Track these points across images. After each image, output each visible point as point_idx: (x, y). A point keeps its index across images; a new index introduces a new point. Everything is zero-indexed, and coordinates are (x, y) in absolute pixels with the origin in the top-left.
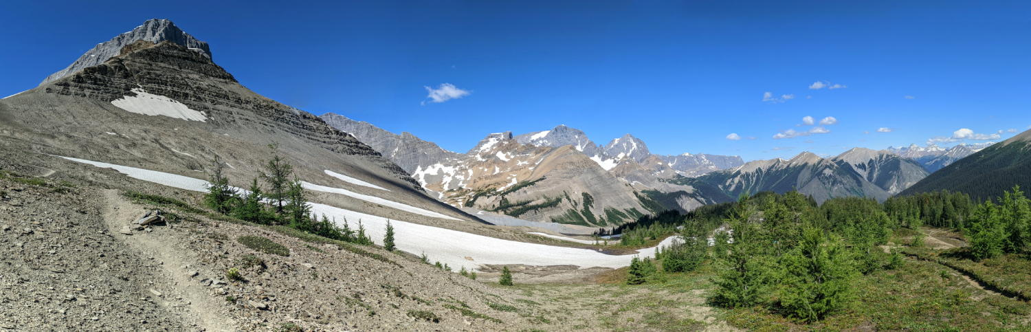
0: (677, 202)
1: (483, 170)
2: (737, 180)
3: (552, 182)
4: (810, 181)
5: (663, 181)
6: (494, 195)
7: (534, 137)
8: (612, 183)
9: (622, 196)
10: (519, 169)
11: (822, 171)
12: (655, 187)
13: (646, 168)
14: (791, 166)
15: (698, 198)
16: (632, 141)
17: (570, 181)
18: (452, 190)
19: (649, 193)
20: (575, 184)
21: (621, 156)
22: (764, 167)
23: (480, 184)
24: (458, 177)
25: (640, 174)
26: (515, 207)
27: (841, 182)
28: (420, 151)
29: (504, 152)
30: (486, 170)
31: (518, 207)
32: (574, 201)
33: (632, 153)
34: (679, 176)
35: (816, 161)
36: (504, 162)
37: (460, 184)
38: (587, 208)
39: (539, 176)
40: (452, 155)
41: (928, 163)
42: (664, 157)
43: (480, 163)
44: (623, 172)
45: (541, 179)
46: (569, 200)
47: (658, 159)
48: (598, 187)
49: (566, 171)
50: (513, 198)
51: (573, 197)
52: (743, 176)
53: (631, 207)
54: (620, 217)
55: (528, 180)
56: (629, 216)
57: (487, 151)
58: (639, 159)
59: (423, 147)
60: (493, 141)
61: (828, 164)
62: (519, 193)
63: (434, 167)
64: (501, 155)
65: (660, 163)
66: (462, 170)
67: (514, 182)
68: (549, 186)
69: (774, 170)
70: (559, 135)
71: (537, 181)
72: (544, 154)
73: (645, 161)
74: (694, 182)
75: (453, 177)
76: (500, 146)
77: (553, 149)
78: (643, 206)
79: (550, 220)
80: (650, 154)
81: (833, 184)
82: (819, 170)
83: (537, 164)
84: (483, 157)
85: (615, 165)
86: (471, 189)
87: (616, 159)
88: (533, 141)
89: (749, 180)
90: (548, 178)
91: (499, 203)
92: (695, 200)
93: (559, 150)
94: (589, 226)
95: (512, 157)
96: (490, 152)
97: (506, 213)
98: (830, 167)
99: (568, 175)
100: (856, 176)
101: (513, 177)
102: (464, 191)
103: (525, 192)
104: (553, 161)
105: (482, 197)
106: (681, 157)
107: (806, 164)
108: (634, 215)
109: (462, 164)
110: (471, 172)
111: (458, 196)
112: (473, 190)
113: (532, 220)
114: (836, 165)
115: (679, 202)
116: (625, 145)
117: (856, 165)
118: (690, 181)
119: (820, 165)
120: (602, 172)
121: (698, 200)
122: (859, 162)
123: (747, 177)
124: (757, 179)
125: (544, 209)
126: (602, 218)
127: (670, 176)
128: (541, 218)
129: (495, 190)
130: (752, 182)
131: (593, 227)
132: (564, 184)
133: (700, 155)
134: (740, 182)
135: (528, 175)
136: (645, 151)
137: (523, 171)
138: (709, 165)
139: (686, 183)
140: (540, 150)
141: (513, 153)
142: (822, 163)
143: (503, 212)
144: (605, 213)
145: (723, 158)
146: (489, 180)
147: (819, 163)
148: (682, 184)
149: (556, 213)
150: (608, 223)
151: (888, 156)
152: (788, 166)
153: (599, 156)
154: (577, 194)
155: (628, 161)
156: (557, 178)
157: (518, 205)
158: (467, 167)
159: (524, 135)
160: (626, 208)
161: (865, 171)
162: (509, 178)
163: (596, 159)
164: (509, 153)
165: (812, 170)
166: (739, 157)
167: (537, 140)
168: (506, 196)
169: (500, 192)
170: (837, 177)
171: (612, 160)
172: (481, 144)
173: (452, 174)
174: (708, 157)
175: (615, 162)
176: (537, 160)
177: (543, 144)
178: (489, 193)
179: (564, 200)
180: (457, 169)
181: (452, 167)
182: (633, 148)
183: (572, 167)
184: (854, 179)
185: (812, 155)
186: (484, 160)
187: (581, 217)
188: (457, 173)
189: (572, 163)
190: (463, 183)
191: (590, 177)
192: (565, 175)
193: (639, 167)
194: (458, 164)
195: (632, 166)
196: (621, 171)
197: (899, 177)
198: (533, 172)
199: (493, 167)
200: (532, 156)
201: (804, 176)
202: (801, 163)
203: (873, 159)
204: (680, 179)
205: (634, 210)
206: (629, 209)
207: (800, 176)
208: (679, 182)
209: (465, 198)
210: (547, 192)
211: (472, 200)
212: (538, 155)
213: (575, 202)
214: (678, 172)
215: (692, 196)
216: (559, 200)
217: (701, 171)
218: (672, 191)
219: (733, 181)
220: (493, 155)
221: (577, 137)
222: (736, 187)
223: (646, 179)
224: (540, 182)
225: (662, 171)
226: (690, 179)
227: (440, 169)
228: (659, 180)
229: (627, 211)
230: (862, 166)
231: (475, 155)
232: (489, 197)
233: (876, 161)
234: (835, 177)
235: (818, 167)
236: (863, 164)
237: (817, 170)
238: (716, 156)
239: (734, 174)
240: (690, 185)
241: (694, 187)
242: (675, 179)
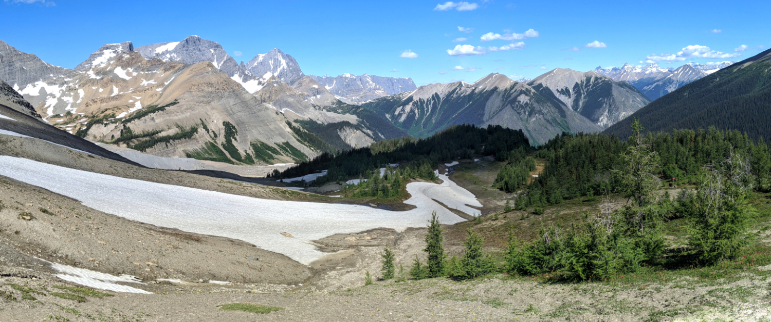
0: (339, 135)
1: (97, 90)
2: (408, 108)
3: (185, 107)
4: (500, 110)
5: (320, 108)
6: (112, 123)
7: (160, 50)
8: (260, 111)
9: (271, 127)
10: (143, 90)
11: (516, 98)
12: (309, 116)
13: (298, 92)
14: (476, 91)
15: (364, 130)
16: (280, 58)
17: (208, 107)
18: (58, 116)
19: (303, 123)
20: (214, 111)
21: (268, 76)
22: (442, 92)
23: (94, 108)
24: (65, 99)
25: (291, 100)
26: (141, 139)
27: (540, 112)
28: (18, 65)
29: (124, 67)
30: (101, 90)
31: (144, 139)
32: (213, 131)
33: (281, 73)
34: (339, 102)
35: (508, 85)
36: (124, 80)
37: (68, 108)
38: (229, 142)
39: (170, 99)
40: (58, 71)
41: (646, 88)
42: (320, 79)
43: (93, 82)
44: (269, 97)
45: (173, 104)
46: (207, 130)
47: (312, 81)
48: (242, 115)
49: (203, 94)
50: (137, 127)
51: (211, 127)
52: (415, 104)
53: (284, 141)
54: (270, 153)
55: (155, 104)
56: (281, 152)
57: (103, 66)
58: (289, 80)
59: (21, 60)
60: (108, 54)
61: (524, 89)
62: (146, 120)
63: (34, 86)
64: (120, 72)
65: (316, 86)
66: (70, 89)
67: (138, 106)
68: (182, 112)
69: (455, 96)
70: (191, 48)
71: (168, 105)
72: (176, 72)
73: (297, 83)
74: (358, 111)
75: (59, 99)
76: (120, 61)
77: (186, 66)
78: (298, 140)
79: (184, 154)
80: (303, 75)
82: (513, 96)
83: (166, 84)
84: (97, 74)
85: (260, 87)
86: (82, 114)
87: (261, 80)
88: (157, 55)
89: (423, 109)
90: (182, 102)
91: (119, 133)
92: (361, 133)
93: (193, 67)
94: (233, 163)
95: (135, 74)
96: (106, 67)
97: (129, 146)
98: (526, 92)
99: (205, 100)
100: (558, 104)
101: (136, 100)
102: (74, 116)
103: (153, 119)
104: (186, 81)
105: (97, 125)
106: (340, 78)
107: (496, 88)
108: (287, 151)
109: (70, 82)
110: (81, 92)
111: (66, 123)
112: (85, 116)
113: (162, 156)
114: (533, 90)
115: (342, 135)
116: (271, 62)
117: (557, 90)
118: (353, 109)
119: (513, 90)
120: (247, 96)
121: (365, 133)
122: (561, 86)
123: (420, 104)
124: (433, 108)
125: (176, 141)
126: (248, 154)
127: (328, 103)
128: (174, 153)
129: (113, 116)
130: (427, 112)
131: (237, 164)
132: (201, 111)
134: (412, 111)
135: (155, 98)
136: (297, 70)
137: (149, 93)
138: (375, 89)
139: (349, 112)
140: (170, 66)
141: (136, 70)
142: (516, 88)
143: (125, 145)
144: (251, 148)
145: (390, 80)
146: (105, 104)
147: (512, 87)
148: (344, 113)
149: (191, 146)
150: (256, 160)
151: (596, 79)
152: (473, 92)
153: (240, 76)
154: (217, 123)
155: (277, 82)
156: (192, 103)
157: (144, 136)
158: (77, 86)
159: (147, 46)
160: (278, 142)
161: (570, 97)
162: (131, 101)
163: (236, 78)
164: (130, 70)
165: (503, 96)
166: (410, 79)
167: (163, 54)
168: (128, 125)
169: (120, 119)
170: (535, 105)
171: (257, 82)
172: (94, 57)
173: (58, 95)
174: (374, 78)
175: (260, 83)
176: (166, 79)
177: (171, 59)
178: (107, 120)
179: (201, 130)
180: (64, 88)
181: (58, 86)
182: (282, 67)
183: (210, 89)
184: (556, 108)
185: (503, 78)
186: (98, 78)
187: (223, 152)
188: (63, 94)
189: (210, 84)
190: (72, 106)
191: (232, 102)
192: (202, 99)
193: (290, 90)
194: (66, 83)
195: (281, 89)
196: (268, 95)
197: (610, 106)
198: (161, 95)
199: (110, 87)
200: (159, 73)
201: (494, 103)
202: (489, 87)
203: (579, 82)
204: (340, 107)
205: (287, 144)
206: (281, 144)
207: (489, 104)
208: (340, 111)
209: (75, 126)
210: (179, 120)
211: (84, 128)
212: (168, 73)
213: (214, 133)
214: (338, 97)
215: (357, 127)
216: (194, 130)
217: (366, 97)
218: (330, 122)
219: (403, 110)
220: (110, 71)
221: (212, 51)
222: (408, 117)
223: (299, 105)
224: (171, 108)
225: (318, 96)
226: (353, 106)
227: (43, 89)
228: (315, 107)
229: (279, 145)
230: (566, 92)
231: (87, 71)
232: (106, 125)
233: (582, 86)
234: (532, 105)
235: (511, 92)
236: (566, 88)
237: (510, 96)
238: (383, 78)
239: (405, 101)
240: (353, 114)
241: (358, 117)
242: (334, 106)
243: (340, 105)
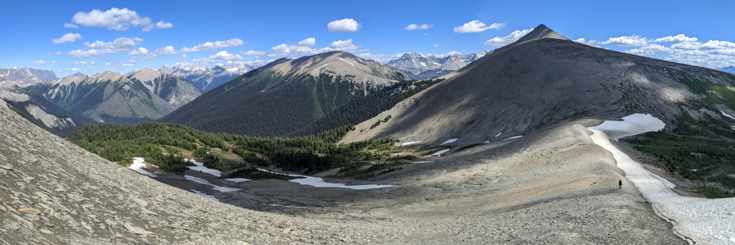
0: (26, 109)
2: (56, 90)
4: (113, 94)
5: (6, 90)
11: (122, 87)
12: (4, 96)
14: (98, 82)
22: (77, 80)
27: (136, 95)
34: (16, 86)
35: (117, 78)
41: (194, 80)
52: (61, 88)
61: (126, 82)
65: (1, 75)
69: (84, 84)
74: (28, 92)
81: (131, 97)
82: (120, 86)
89: (66, 91)
92: (40, 109)
98: (128, 84)
100: (146, 91)
106: (12, 70)
107: (109, 81)
114: (132, 82)
115: (28, 109)
117: (145, 82)
118: (25, 90)
119: (120, 82)
122: (147, 80)
123: (64, 88)
124: (71, 91)
127: (11, 86)
130: (68, 92)
133: (25, 69)
134: (59, 92)
138: (32, 77)
139: (23, 92)
142: (121, 80)
147: (119, 80)
148: (21, 93)
151: (167, 75)
152: (95, 82)
161: (152, 86)
165: (114, 85)
166: (52, 71)
170: (134, 91)
174: (30, 70)
184: (145, 93)
185: (113, 74)
197: (176, 92)
201: (109, 90)
202: (105, 80)
203: (157, 78)
207: (106, 89)
208: (17, 91)
214: (14, 82)
215: (36, 105)
217: (28, 82)
218: (15, 100)
219: (53, 91)
222: (56, 95)
225: (4, 82)
226: (24, 88)
230: (150, 83)
233: (159, 79)
234: (132, 91)
235: (119, 83)
236: (150, 81)
237: (118, 86)
238: (36, 70)
239: (54, 86)
240: (26, 93)
241: (29, 96)
242: (13, 88)
243: (17, 88)
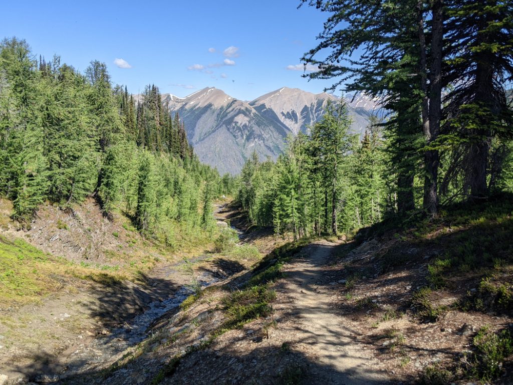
4: (214, 131)
11: (233, 118)
35: (224, 102)
61: (243, 108)
81: (248, 139)
82: (229, 116)
98: (246, 112)
100: (282, 131)
107: (210, 105)
114: (254, 111)
117: (282, 113)
119: (231, 109)
122: (287, 109)
142: (234, 106)
147: (229, 106)
152: (182, 108)
161: (296, 122)
165: (218, 115)
170: (255, 128)
184: (280, 133)
185: (219, 93)
201: (206, 123)
202: (202, 103)
203: (309, 106)
207: (200, 122)
230: (292, 116)
233: (312, 110)
234: (251, 127)
235: (228, 111)
236: (293, 112)
237: (226, 115)
